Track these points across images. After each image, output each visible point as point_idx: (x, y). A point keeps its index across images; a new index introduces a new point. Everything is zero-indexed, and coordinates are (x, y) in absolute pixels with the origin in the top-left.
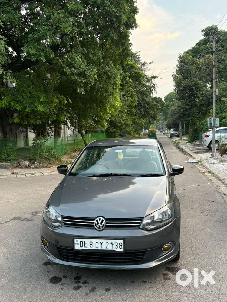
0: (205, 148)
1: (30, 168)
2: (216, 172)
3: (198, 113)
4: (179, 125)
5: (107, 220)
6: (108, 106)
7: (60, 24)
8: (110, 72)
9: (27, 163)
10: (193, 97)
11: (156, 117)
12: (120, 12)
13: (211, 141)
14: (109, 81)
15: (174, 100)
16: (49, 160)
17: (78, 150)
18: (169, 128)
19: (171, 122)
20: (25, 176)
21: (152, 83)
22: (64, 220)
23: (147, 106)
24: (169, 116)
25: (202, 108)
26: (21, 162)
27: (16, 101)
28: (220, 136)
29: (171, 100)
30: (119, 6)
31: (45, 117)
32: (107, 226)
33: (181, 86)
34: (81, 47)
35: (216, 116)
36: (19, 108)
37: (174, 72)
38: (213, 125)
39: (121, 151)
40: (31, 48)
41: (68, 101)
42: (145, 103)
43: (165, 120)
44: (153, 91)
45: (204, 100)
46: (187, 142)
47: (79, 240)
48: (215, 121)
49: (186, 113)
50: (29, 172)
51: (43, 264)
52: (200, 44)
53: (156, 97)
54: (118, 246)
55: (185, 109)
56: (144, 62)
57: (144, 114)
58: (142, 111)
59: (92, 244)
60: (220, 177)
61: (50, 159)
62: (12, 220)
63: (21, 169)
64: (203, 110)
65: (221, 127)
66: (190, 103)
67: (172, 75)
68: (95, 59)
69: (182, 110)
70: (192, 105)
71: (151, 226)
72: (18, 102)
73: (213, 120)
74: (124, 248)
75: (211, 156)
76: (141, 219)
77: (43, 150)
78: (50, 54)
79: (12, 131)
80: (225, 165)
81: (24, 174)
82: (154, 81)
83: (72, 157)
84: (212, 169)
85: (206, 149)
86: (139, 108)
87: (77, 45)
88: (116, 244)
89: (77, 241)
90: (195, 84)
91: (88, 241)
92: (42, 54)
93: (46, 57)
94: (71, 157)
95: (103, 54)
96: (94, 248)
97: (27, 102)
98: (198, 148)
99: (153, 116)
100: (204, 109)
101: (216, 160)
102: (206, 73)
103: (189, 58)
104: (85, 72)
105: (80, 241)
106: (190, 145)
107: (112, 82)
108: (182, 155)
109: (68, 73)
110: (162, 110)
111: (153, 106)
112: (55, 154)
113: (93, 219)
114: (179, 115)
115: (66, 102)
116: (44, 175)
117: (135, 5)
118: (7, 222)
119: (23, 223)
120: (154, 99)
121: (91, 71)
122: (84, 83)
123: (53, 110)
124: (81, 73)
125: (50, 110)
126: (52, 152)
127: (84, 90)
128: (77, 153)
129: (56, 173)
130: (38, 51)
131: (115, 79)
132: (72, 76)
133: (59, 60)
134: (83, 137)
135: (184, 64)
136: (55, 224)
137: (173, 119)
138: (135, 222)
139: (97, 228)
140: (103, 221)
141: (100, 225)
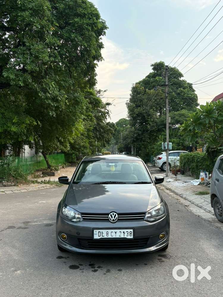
0: (158, 169)
2: (173, 189)
3: (150, 138)
4: (132, 149)
5: (119, 214)
6: (74, 129)
7: (39, 54)
8: (78, 98)
10: (144, 124)
11: (110, 141)
12: (90, 47)
13: (164, 163)
14: (77, 106)
15: (125, 126)
16: (16, 178)
17: (41, 170)
18: (121, 151)
19: (123, 146)
21: (106, 109)
22: (83, 216)
23: (102, 130)
24: (121, 140)
25: (152, 134)
28: (172, 159)
29: (122, 126)
31: (15, 137)
32: (119, 219)
33: (134, 114)
34: (54, 75)
37: (127, 101)
38: (166, 148)
39: (114, 164)
40: (11, 73)
41: (37, 123)
42: (100, 127)
43: (116, 144)
44: (108, 117)
45: (154, 127)
47: (98, 231)
48: (168, 145)
49: (138, 137)
51: (57, 258)
52: (150, 77)
53: (109, 123)
54: (129, 234)
55: (138, 134)
56: (99, 89)
57: (100, 137)
58: (97, 135)
59: (108, 234)
60: (178, 193)
61: (18, 177)
62: (7, 229)
65: (174, 150)
66: (142, 129)
67: (126, 103)
68: (66, 86)
69: (135, 135)
70: (144, 131)
71: (152, 219)
74: (133, 235)
75: (166, 176)
76: (144, 213)
77: (11, 169)
78: (28, 80)
80: (179, 183)
82: (108, 108)
83: (36, 177)
84: (169, 187)
85: (159, 171)
86: (95, 132)
87: (51, 73)
88: (127, 233)
89: (96, 232)
90: (146, 112)
91: (105, 231)
92: (20, 79)
93: (24, 82)
94: (35, 176)
95: (74, 82)
96: (110, 236)
98: (151, 169)
99: (107, 140)
100: (154, 135)
101: (171, 179)
102: (156, 102)
103: (141, 89)
104: (57, 97)
105: (99, 232)
107: (80, 107)
109: (43, 97)
110: (114, 134)
111: (108, 130)
112: (22, 173)
113: (108, 214)
114: (133, 139)
115: (35, 123)
116: (15, 193)
117: (100, 41)
118: (4, 230)
119: (19, 230)
120: (108, 124)
121: (63, 97)
122: (56, 107)
123: (24, 131)
124: (54, 98)
125: (21, 130)
126: (19, 172)
127: (55, 113)
128: (40, 173)
129: (26, 191)
130: (17, 76)
131: (82, 105)
132: (46, 100)
133: (34, 85)
134: (45, 157)
135: (137, 93)
136: (75, 220)
137: (125, 143)
138: (140, 216)
139: (112, 221)
140: (115, 215)
141: (113, 218)
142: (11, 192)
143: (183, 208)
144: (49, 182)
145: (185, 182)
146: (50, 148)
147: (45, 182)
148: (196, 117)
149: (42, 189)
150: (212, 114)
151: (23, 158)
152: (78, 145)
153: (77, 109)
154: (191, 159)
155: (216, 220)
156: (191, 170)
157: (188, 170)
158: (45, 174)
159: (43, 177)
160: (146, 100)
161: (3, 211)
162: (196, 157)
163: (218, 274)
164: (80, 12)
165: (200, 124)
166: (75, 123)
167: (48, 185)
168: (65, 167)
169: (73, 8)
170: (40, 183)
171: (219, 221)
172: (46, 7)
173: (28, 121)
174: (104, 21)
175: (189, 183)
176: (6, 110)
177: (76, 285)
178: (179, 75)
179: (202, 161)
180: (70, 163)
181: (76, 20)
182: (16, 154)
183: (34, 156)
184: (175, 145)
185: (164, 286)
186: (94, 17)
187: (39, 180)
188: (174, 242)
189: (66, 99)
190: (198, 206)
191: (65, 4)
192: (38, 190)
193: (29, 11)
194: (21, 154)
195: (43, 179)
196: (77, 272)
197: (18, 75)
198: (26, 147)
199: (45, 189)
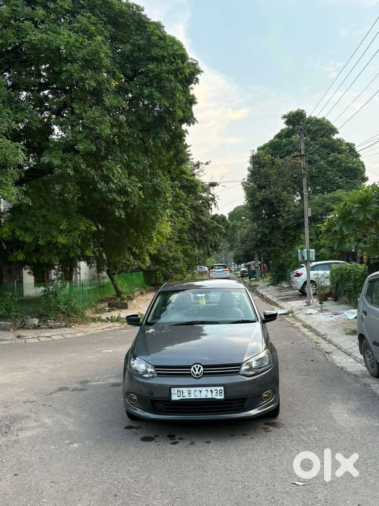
0: (297, 292)
1: (42, 328)
2: (314, 326)
3: (283, 240)
4: (255, 258)
5: (204, 367)
6: (154, 234)
7: (96, 126)
8: (159, 187)
9: (36, 321)
10: (274, 216)
11: (218, 246)
12: (174, 106)
13: (305, 283)
14: (157, 198)
15: (244, 218)
16: (68, 315)
17: (105, 300)
18: (239, 262)
19: (241, 253)
20: (38, 341)
21: (210, 194)
22: (157, 370)
23: (204, 228)
24: (238, 244)
25: (288, 232)
26: (27, 320)
27: (22, 229)
28: (318, 275)
29: (239, 219)
30: (172, 98)
31: (65, 251)
32: (204, 374)
33: (255, 200)
34: (120, 153)
35: (310, 244)
36: (28, 239)
37: (244, 179)
38: (306, 258)
39: (203, 295)
40: (55, 157)
41: (97, 227)
42: (201, 224)
43: (231, 249)
44: (213, 207)
45: (291, 221)
46: (267, 283)
47: (176, 389)
48: (308, 253)
49: (264, 239)
50: (42, 335)
51: (125, 428)
52: (281, 136)
53: (216, 215)
54: (219, 393)
55: (263, 233)
56: (197, 161)
57: (201, 241)
58: (197, 237)
59: (190, 393)
60: (320, 332)
61: (70, 314)
62: (57, 391)
63: (28, 331)
64: (289, 235)
65: (318, 261)
66: (271, 225)
67: (242, 183)
68: (139, 169)
69: (259, 236)
70: (273, 228)
71: (250, 372)
72: (26, 230)
73: (307, 251)
74: (224, 395)
75: (306, 304)
76: (240, 365)
77: (59, 301)
78: (80, 165)
79: (11, 273)
80: (326, 316)
81: (35, 338)
82: (214, 190)
83: (98, 312)
84: (308, 322)
85: (299, 295)
86: (192, 233)
87: (115, 151)
88: (216, 391)
89: (174, 390)
90: (276, 197)
91: (185, 390)
92: (69, 165)
93: (76, 170)
94: (96, 311)
95: (151, 161)
96: (193, 397)
97: (40, 229)
98: (286, 292)
99: (213, 244)
100: (292, 234)
101: (314, 309)
103: (266, 158)
104: (126, 187)
105: (178, 391)
106: (273, 289)
107: (162, 199)
108: (264, 304)
109: (104, 189)
110: (226, 235)
111: (214, 228)
112: (77, 306)
113: (190, 367)
114: (255, 242)
115: (94, 228)
116: (67, 338)
117: (191, 92)
118: (53, 393)
119: (74, 393)
120: (215, 217)
121: (134, 186)
122: (124, 203)
123: (77, 241)
124: (122, 189)
125: (73, 242)
126: (72, 304)
127: (124, 212)
128: (104, 305)
129: (83, 334)
130: (63, 161)
131: (165, 195)
132: (108, 194)
133: (90, 172)
134: (112, 279)
135: (259, 166)
136: (146, 376)
137: (245, 248)
138: (233, 368)
139: (195, 376)
140: (200, 368)
141: (197, 372)
142: (61, 337)
143: (321, 356)
144: (118, 320)
145: (336, 314)
146: (118, 266)
147: (112, 320)
148: (344, 211)
149: (107, 331)
150: (370, 206)
151: (79, 282)
152: (164, 256)
153: (158, 203)
154: (346, 276)
155: (368, 373)
156: (347, 293)
157: (342, 294)
158: (113, 306)
159: (109, 311)
160: (274, 177)
161: (50, 367)
162: (353, 273)
163: (341, 445)
164: (157, 54)
165: (351, 221)
166: (155, 225)
167: (117, 324)
168: (144, 294)
169: (145, 49)
170: (105, 322)
171: (371, 374)
172: (103, 54)
173: (83, 226)
174: (195, 62)
175: (342, 315)
176: (49, 210)
177: (148, 460)
178: (331, 132)
179: (361, 279)
180: (152, 286)
181: (150, 66)
182: (67, 275)
183: (95, 278)
184: (327, 251)
185: (263, 460)
186: (178, 59)
187: (104, 317)
188: (293, 406)
189: (140, 190)
190: (346, 353)
191: (133, 45)
192: (101, 333)
193: (78, 63)
194: (74, 276)
195: (109, 315)
196: (152, 445)
197: (65, 160)
198: (83, 265)
199: (112, 330)
